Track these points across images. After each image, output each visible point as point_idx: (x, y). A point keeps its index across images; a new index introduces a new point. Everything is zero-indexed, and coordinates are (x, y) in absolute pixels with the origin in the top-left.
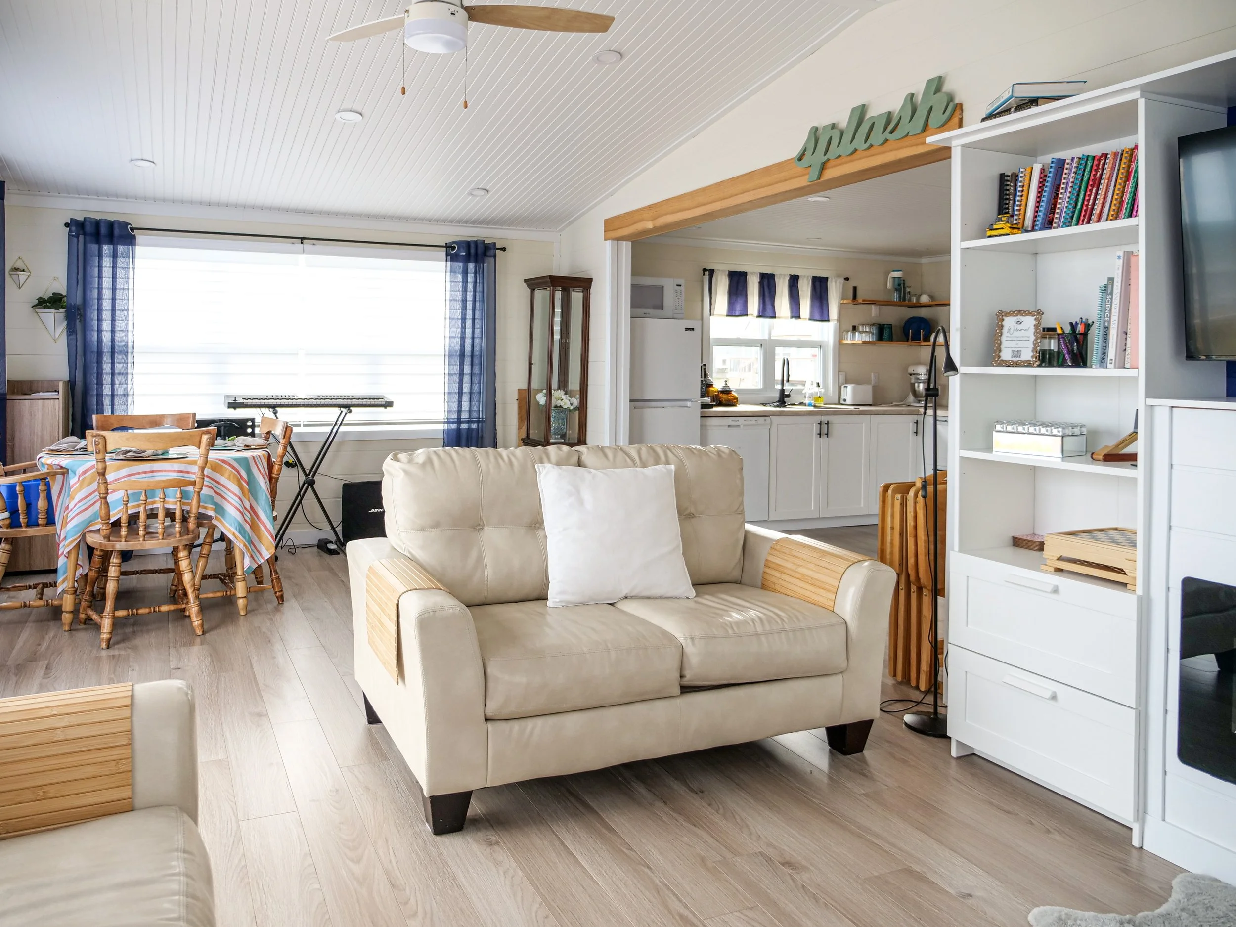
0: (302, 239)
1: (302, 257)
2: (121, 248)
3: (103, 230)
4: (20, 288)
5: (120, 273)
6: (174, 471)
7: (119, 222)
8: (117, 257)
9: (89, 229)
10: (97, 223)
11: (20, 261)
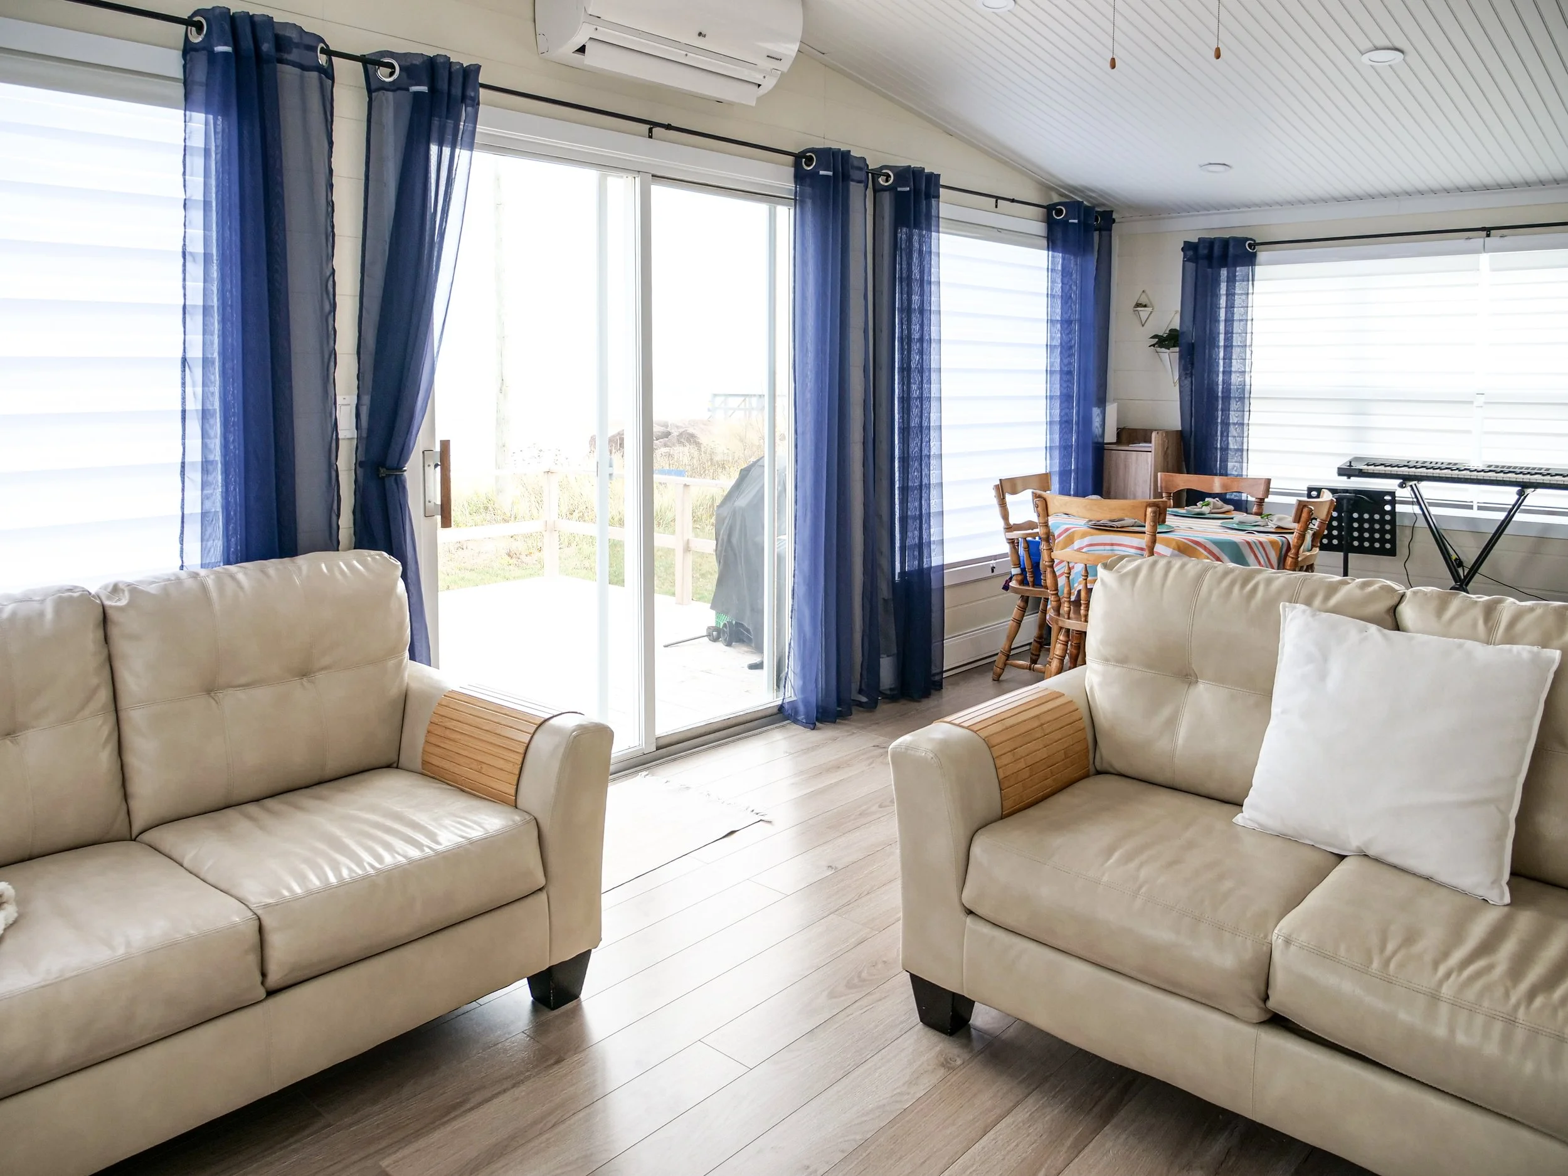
0: (1488, 231)
1: (1485, 258)
2: (1240, 271)
3: (1217, 251)
4: (1143, 326)
5: (1238, 301)
6: (1132, 547)
7: (1235, 239)
8: (1234, 281)
9: (1203, 251)
10: (1211, 243)
11: (1144, 295)
